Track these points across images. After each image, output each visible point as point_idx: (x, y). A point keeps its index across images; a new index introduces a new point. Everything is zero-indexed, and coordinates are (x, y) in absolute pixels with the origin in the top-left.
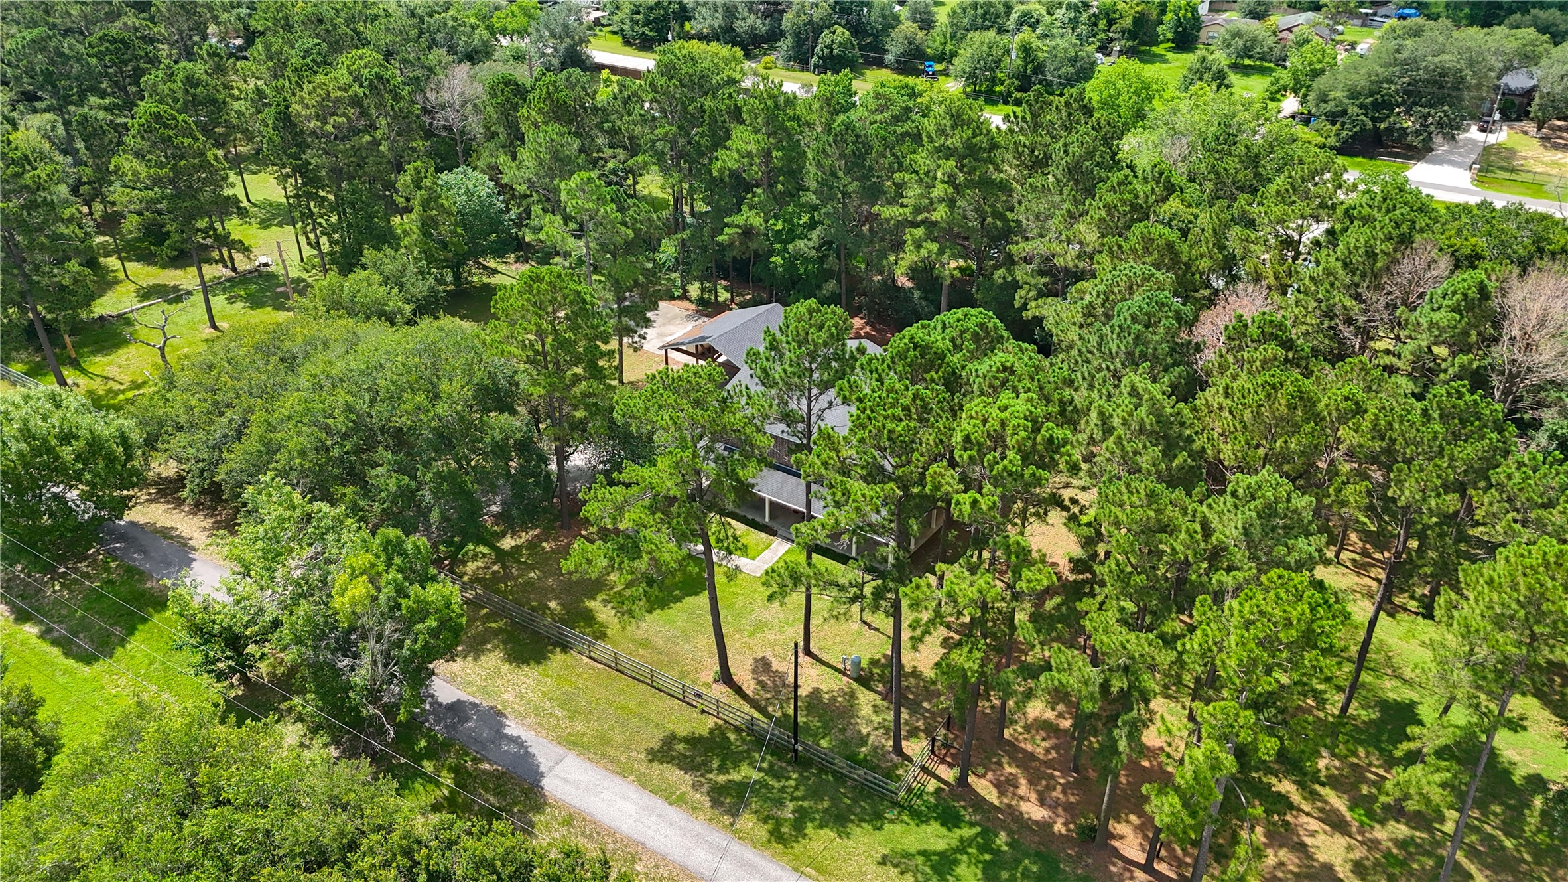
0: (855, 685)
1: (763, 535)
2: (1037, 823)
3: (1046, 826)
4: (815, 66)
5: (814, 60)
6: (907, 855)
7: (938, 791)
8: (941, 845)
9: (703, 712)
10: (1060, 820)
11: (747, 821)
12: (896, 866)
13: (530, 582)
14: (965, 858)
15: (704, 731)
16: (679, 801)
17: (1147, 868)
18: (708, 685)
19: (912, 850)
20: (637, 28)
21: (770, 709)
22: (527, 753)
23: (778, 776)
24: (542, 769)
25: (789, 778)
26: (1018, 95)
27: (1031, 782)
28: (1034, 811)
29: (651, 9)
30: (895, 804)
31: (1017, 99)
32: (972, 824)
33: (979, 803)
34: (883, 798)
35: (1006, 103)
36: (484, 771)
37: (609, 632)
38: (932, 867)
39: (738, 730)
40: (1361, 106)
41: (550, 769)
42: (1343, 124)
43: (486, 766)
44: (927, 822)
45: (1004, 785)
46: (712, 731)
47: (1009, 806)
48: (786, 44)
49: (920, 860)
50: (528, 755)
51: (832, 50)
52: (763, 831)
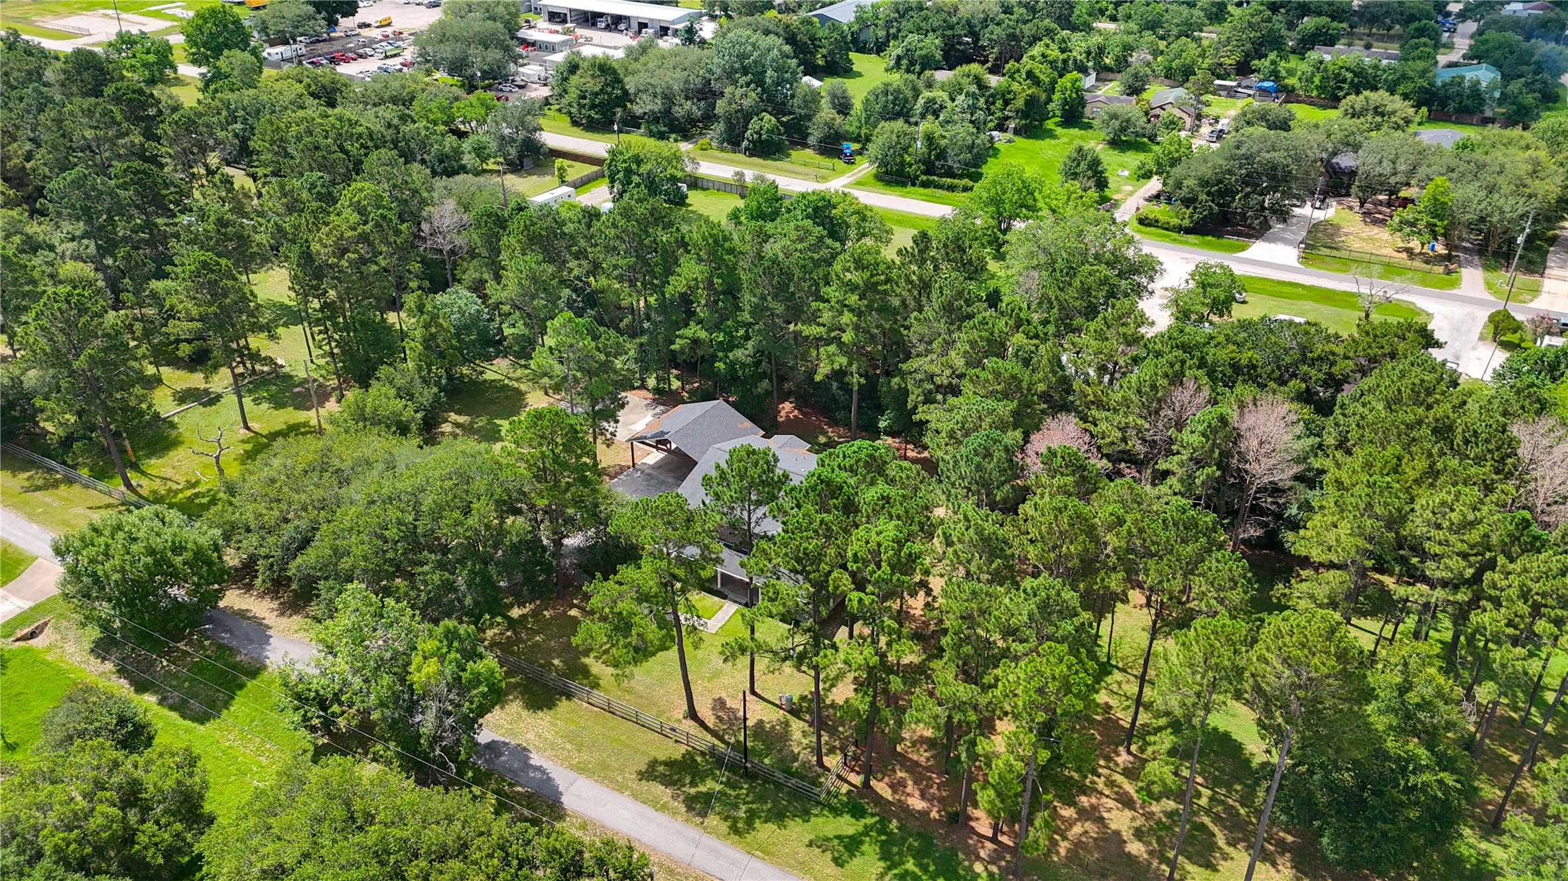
0: (789, 716)
1: (716, 599)
2: (919, 812)
3: (925, 814)
4: (747, 149)
5: (745, 143)
6: (828, 839)
7: (849, 792)
8: (851, 831)
9: (677, 741)
10: (935, 809)
11: (713, 820)
12: (819, 847)
13: (537, 644)
14: (868, 839)
15: (678, 756)
16: (664, 808)
17: (994, 840)
18: (679, 721)
19: (831, 836)
20: (583, 111)
21: (726, 737)
22: (549, 778)
23: (734, 788)
24: (561, 789)
25: (742, 788)
26: (924, 178)
27: (915, 783)
28: (917, 803)
29: (596, 94)
30: (818, 803)
31: (923, 181)
32: (873, 815)
33: (878, 799)
34: (809, 799)
35: (914, 185)
36: (518, 793)
37: (601, 682)
38: (845, 847)
39: (703, 754)
40: (1208, 194)
41: (567, 789)
42: (1195, 208)
43: (519, 789)
44: (841, 815)
45: (896, 786)
46: (684, 756)
47: (899, 801)
48: (719, 127)
49: (836, 842)
50: (549, 780)
51: (761, 135)
52: (724, 827)
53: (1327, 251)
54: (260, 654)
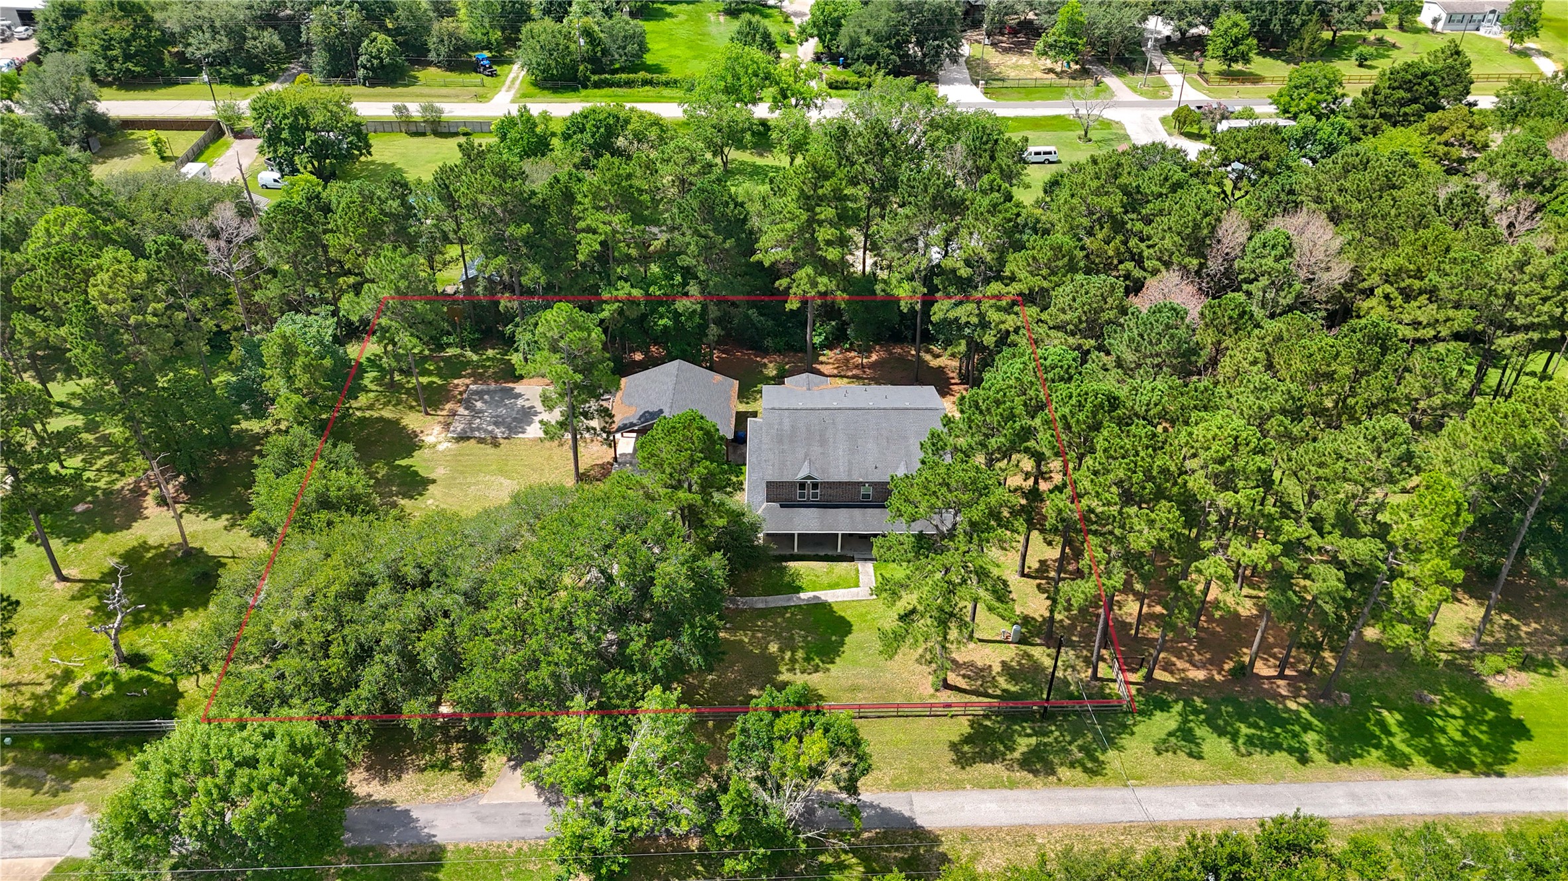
0: (1023, 647)
1: (845, 564)
2: (1205, 681)
3: (1211, 680)
4: (365, 78)
5: (361, 72)
6: (1165, 741)
7: (1138, 690)
8: (1173, 725)
9: (952, 716)
10: (1215, 672)
11: (1064, 772)
12: (1167, 751)
14: (1192, 724)
15: (967, 730)
16: (1013, 785)
17: (1281, 676)
18: (932, 696)
19: (1164, 737)
21: (990, 691)
22: (883, 809)
23: (1047, 734)
24: (907, 814)
25: (1052, 732)
27: (1179, 658)
28: (1199, 675)
30: (1126, 713)
32: (1176, 701)
33: (1166, 686)
34: (1115, 713)
35: (585, 87)
36: (870, 840)
37: (820, 692)
38: (1183, 740)
39: (986, 717)
41: (911, 810)
43: (866, 835)
44: (1152, 714)
45: (1168, 667)
46: (972, 726)
47: (1182, 679)
49: (1173, 740)
50: (886, 811)
52: (1078, 773)
53: (1000, 84)
54: (418, 835)
